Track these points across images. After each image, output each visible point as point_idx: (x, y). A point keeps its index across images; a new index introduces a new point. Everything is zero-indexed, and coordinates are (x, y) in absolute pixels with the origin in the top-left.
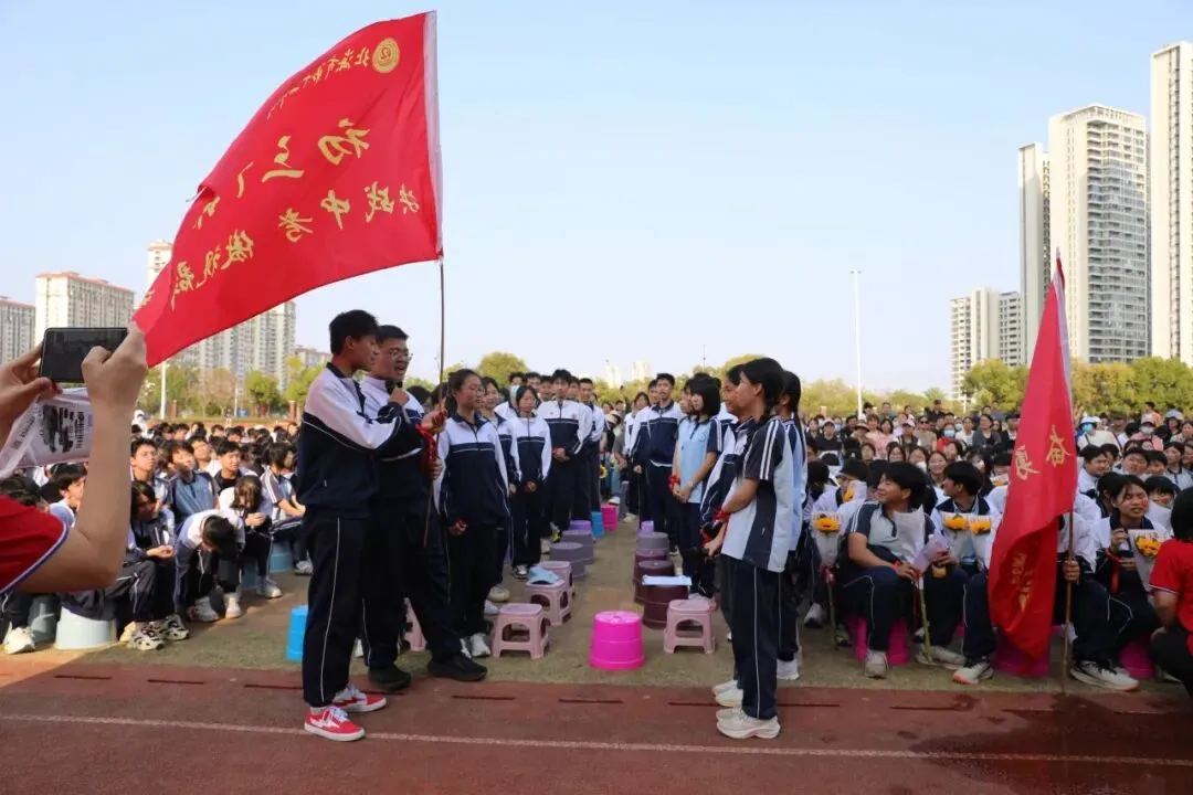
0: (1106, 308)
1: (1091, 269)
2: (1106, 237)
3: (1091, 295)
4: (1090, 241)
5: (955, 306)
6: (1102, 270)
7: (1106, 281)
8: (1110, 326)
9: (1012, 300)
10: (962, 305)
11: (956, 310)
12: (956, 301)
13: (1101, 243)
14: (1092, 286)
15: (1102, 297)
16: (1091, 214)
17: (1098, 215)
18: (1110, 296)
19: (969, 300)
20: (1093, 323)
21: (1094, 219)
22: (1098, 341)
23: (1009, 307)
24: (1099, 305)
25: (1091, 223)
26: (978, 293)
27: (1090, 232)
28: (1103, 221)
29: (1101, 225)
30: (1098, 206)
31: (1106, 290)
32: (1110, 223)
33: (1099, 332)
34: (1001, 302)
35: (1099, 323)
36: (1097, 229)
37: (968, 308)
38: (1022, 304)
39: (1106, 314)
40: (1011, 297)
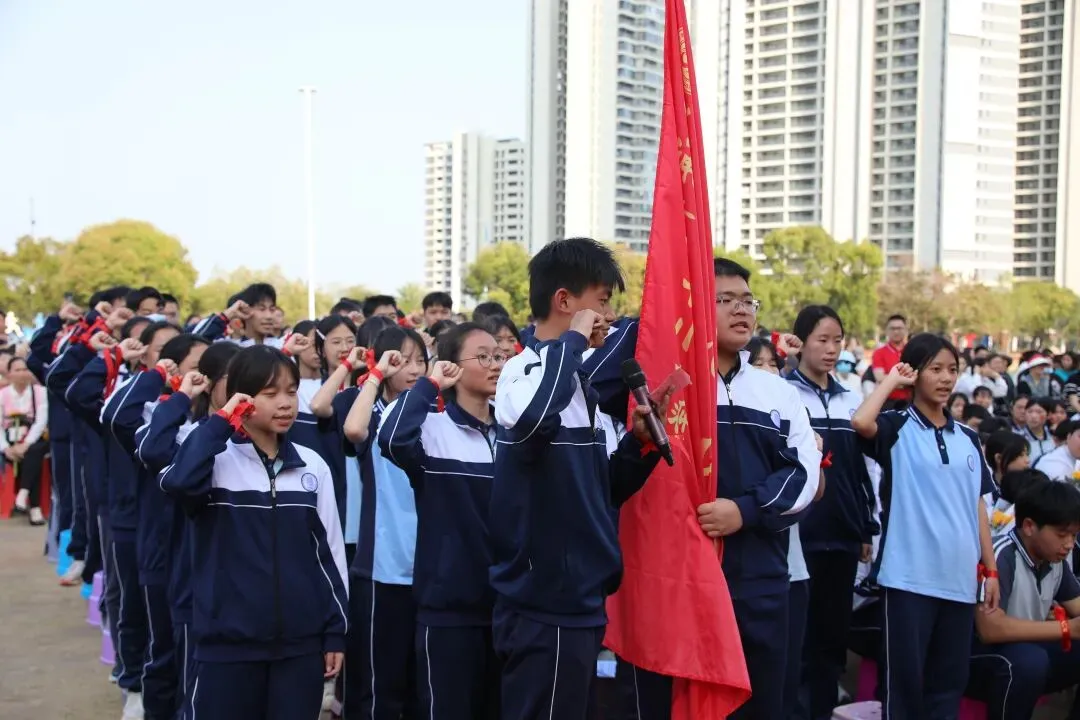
0: (637, 171)
1: (620, 112)
2: (640, 67)
3: (619, 150)
4: (620, 71)
5: (431, 154)
6: (634, 115)
7: (638, 131)
8: (642, 197)
9: (512, 151)
10: (441, 153)
11: (431, 160)
12: (431, 146)
13: (633, 75)
14: (621, 138)
15: (633, 155)
16: (622, 31)
17: (630, 33)
18: (642, 155)
19: (450, 146)
20: (621, 192)
21: (626, 39)
22: (626, 219)
23: (508, 161)
24: (628, 166)
25: (621, 45)
26: (465, 137)
27: (621, 58)
28: (636, 43)
29: (635, 48)
30: (631, 19)
31: (638, 144)
32: (646, 47)
33: (627, 205)
34: (497, 153)
35: (627, 192)
36: (628, 53)
37: (449, 158)
38: (526, 157)
39: (638, 179)
40: (512, 146)
